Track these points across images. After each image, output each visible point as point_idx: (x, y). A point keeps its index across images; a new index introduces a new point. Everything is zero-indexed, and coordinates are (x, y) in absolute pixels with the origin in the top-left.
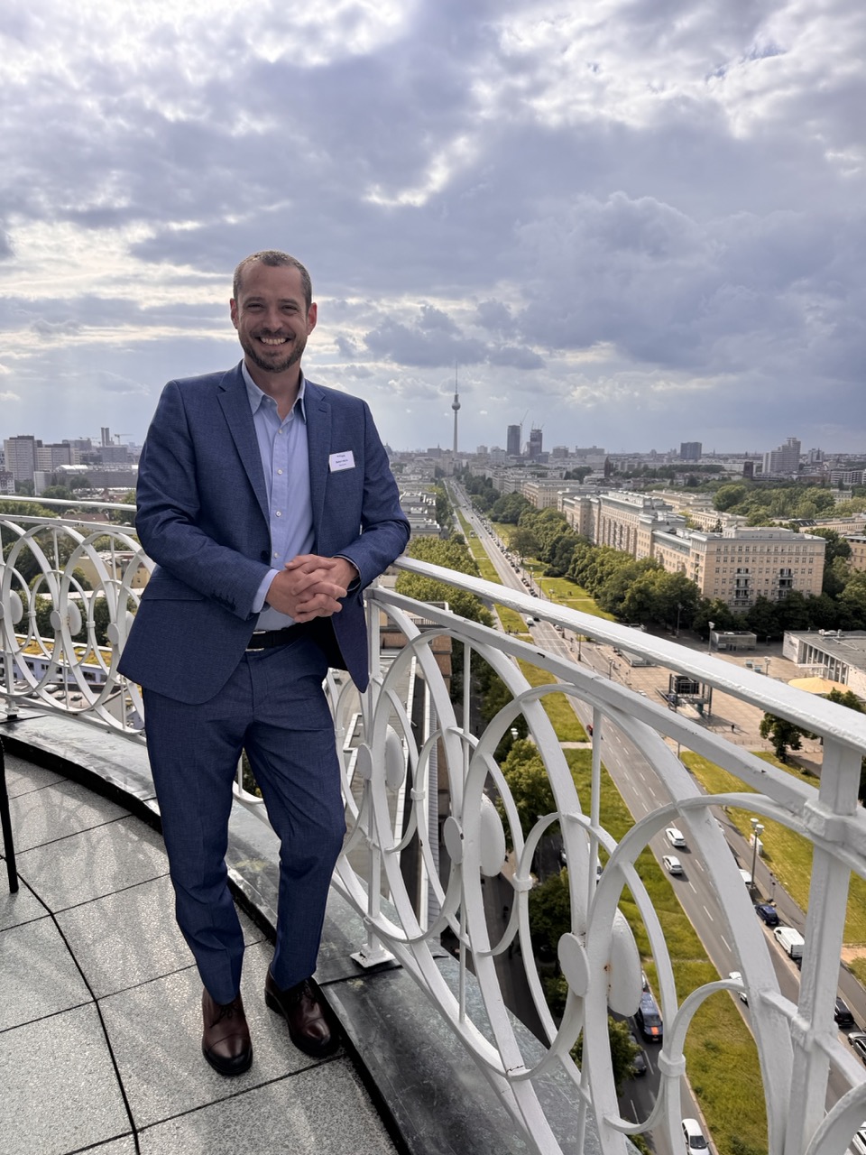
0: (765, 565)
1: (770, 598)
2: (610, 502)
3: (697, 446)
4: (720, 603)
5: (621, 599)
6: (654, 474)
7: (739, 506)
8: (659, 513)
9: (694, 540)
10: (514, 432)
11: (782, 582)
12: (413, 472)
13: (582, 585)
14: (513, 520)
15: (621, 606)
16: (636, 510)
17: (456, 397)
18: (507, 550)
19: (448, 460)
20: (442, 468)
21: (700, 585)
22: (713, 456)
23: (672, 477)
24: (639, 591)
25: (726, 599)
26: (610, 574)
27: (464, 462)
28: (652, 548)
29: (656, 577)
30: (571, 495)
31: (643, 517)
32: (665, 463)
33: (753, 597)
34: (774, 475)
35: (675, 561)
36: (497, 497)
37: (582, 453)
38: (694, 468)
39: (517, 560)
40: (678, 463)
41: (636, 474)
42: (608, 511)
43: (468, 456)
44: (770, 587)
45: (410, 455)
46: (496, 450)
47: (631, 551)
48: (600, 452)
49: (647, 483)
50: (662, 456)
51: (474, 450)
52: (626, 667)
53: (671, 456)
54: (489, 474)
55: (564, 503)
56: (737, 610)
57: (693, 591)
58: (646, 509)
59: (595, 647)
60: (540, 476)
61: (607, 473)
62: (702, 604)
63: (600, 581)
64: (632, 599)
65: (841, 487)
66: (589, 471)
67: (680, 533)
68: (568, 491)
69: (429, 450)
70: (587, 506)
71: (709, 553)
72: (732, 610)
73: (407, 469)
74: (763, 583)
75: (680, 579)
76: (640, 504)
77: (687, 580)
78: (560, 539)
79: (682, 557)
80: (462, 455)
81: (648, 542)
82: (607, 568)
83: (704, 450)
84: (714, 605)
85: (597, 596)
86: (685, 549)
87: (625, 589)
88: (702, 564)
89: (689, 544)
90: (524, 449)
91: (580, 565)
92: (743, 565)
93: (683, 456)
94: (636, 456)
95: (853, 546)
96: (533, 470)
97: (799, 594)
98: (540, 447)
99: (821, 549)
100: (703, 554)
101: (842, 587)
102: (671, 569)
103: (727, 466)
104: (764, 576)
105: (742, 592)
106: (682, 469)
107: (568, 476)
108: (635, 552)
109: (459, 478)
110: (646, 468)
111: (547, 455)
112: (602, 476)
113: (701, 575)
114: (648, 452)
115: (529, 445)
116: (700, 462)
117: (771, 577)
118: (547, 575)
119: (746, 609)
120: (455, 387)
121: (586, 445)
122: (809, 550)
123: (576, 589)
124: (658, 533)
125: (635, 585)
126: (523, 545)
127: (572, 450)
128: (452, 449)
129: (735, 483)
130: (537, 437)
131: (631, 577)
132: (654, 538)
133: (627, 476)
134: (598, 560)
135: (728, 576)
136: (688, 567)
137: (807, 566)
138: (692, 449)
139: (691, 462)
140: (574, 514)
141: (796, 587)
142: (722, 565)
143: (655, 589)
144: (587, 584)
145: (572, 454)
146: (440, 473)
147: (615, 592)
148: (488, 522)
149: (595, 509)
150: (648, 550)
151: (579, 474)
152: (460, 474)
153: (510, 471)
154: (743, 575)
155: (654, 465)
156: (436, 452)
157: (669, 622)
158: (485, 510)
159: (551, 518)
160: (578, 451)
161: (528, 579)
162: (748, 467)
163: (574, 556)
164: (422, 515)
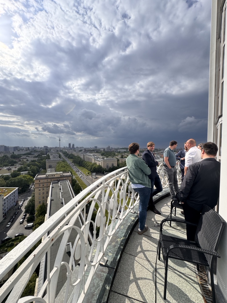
0: (110, 163)
1: (111, 167)
2: (87, 155)
3: (97, 147)
4: (105, 169)
5: (92, 169)
6: (92, 151)
7: (104, 155)
8: (95, 156)
9: (101, 160)
10: (70, 144)
11: (112, 165)
12: (53, 151)
13: (85, 167)
14: (72, 158)
15: (92, 170)
16: (92, 156)
17: (60, 139)
18: (72, 163)
19: (59, 149)
20: (58, 150)
21: (102, 166)
22: (99, 148)
23: (94, 151)
24: (94, 168)
25: (106, 168)
26: (89, 165)
27: (62, 149)
28: (95, 161)
29: (96, 165)
30: (81, 154)
31: (93, 157)
32: (92, 149)
33: (109, 167)
34: (107, 151)
35: (98, 163)
36: (68, 154)
37: (81, 148)
38: (96, 150)
39: (73, 164)
40: (94, 149)
41: (89, 151)
42: (87, 156)
43: (62, 148)
44: (111, 166)
45: (52, 148)
46: (67, 147)
47: (91, 162)
48: (83, 147)
49: (91, 152)
50: (92, 148)
51: (63, 147)
52: (94, 179)
53: (93, 148)
54: (66, 151)
55: (80, 155)
56: (107, 169)
57: (101, 167)
58: (93, 156)
59: (88, 177)
60: (75, 151)
61: (85, 151)
62: (103, 169)
63: (88, 167)
64: (93, 169)
65: (115, 152)
66: (82, 150)
67: (98, 159)
68: (80, 153)
69: (55, 147)
70: (84, 155)
71: (103, 162)
72: (106, 169)
73: (52, 150)
74: (110, 165)
75: (99, 166)
76: (92, 155)
77: (100, 166)
78: (80, 161)
79: (99, 162)
80: (61, 148)
81: (94, 160)
82: (89, 164)
83: (98, 147)
84: (104, 169)
85: (87, 169)
86: (100, 161)
87: (92, 167)
88: (102, 163)
89: (100, 160)
90: (71, 147)
91: (84, 165)
92: (107, 163)
93: (95, 148)
94: (88, 148)
95: (119, 160)
96: (74, 150)
97: (115, 166)
98: (74, 147)
99: (117, 160)
100: (102, 162)
101: (119, 165)
102: (98, 164)
103: (101, 149)
104: (110, 164)
105: (107, 167)
106: (95, 150)
107: (79, 151)
108: (92, 162)
109: (61, 152)
110: (90, 150)
111: (75, 148)
112: (84, 151)
113: (102, 165)
114: (90, 147)
115: (72, 146)
116: (97, 149)
117: (111, 164)
118: (79, 166)
119: (108, 169)
120: (60, 137)
121: (81, 146)
122: (115, 160)
123: (84, 168)
124: (95, 159)
125: (93, 167)
126: (74, 162)
127: (79, 147)
128: (59, 147)
129: (102, 152)
130: (73, 145)
131: (93, 166)
132: (95, 160)
133: (88, 151)
134: (87, 163)
135: (106, 164)
136: (100, 164)
137: (115, 163)
138: (96, 147)
139: (96, 149)
140: (82, 157)
141: (114, 165)
142: (105, 163)
143: (96, 167)
144: (86, 167)
145: (79, 148)
146: (57, 151)
147: (91, 168)
148: (67, 159)
149: (85, 156)
150: (94, 162)
151: (81, 151)
152: (61, 151)
153: (70, 150)
154: (107, 164)
155: (91, 149)
156: (56, 148)
157: (98, 172)
158: (67, 156)
159: (78, 157)
160: (80, 147)
161: (76, 167)
162: (104, 150)
163: (83, 163)
164: (58, 158)
